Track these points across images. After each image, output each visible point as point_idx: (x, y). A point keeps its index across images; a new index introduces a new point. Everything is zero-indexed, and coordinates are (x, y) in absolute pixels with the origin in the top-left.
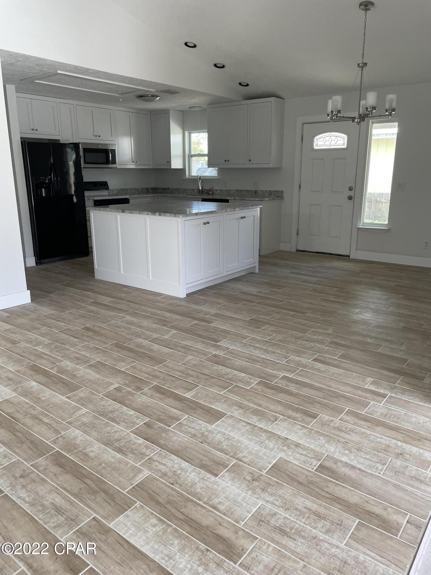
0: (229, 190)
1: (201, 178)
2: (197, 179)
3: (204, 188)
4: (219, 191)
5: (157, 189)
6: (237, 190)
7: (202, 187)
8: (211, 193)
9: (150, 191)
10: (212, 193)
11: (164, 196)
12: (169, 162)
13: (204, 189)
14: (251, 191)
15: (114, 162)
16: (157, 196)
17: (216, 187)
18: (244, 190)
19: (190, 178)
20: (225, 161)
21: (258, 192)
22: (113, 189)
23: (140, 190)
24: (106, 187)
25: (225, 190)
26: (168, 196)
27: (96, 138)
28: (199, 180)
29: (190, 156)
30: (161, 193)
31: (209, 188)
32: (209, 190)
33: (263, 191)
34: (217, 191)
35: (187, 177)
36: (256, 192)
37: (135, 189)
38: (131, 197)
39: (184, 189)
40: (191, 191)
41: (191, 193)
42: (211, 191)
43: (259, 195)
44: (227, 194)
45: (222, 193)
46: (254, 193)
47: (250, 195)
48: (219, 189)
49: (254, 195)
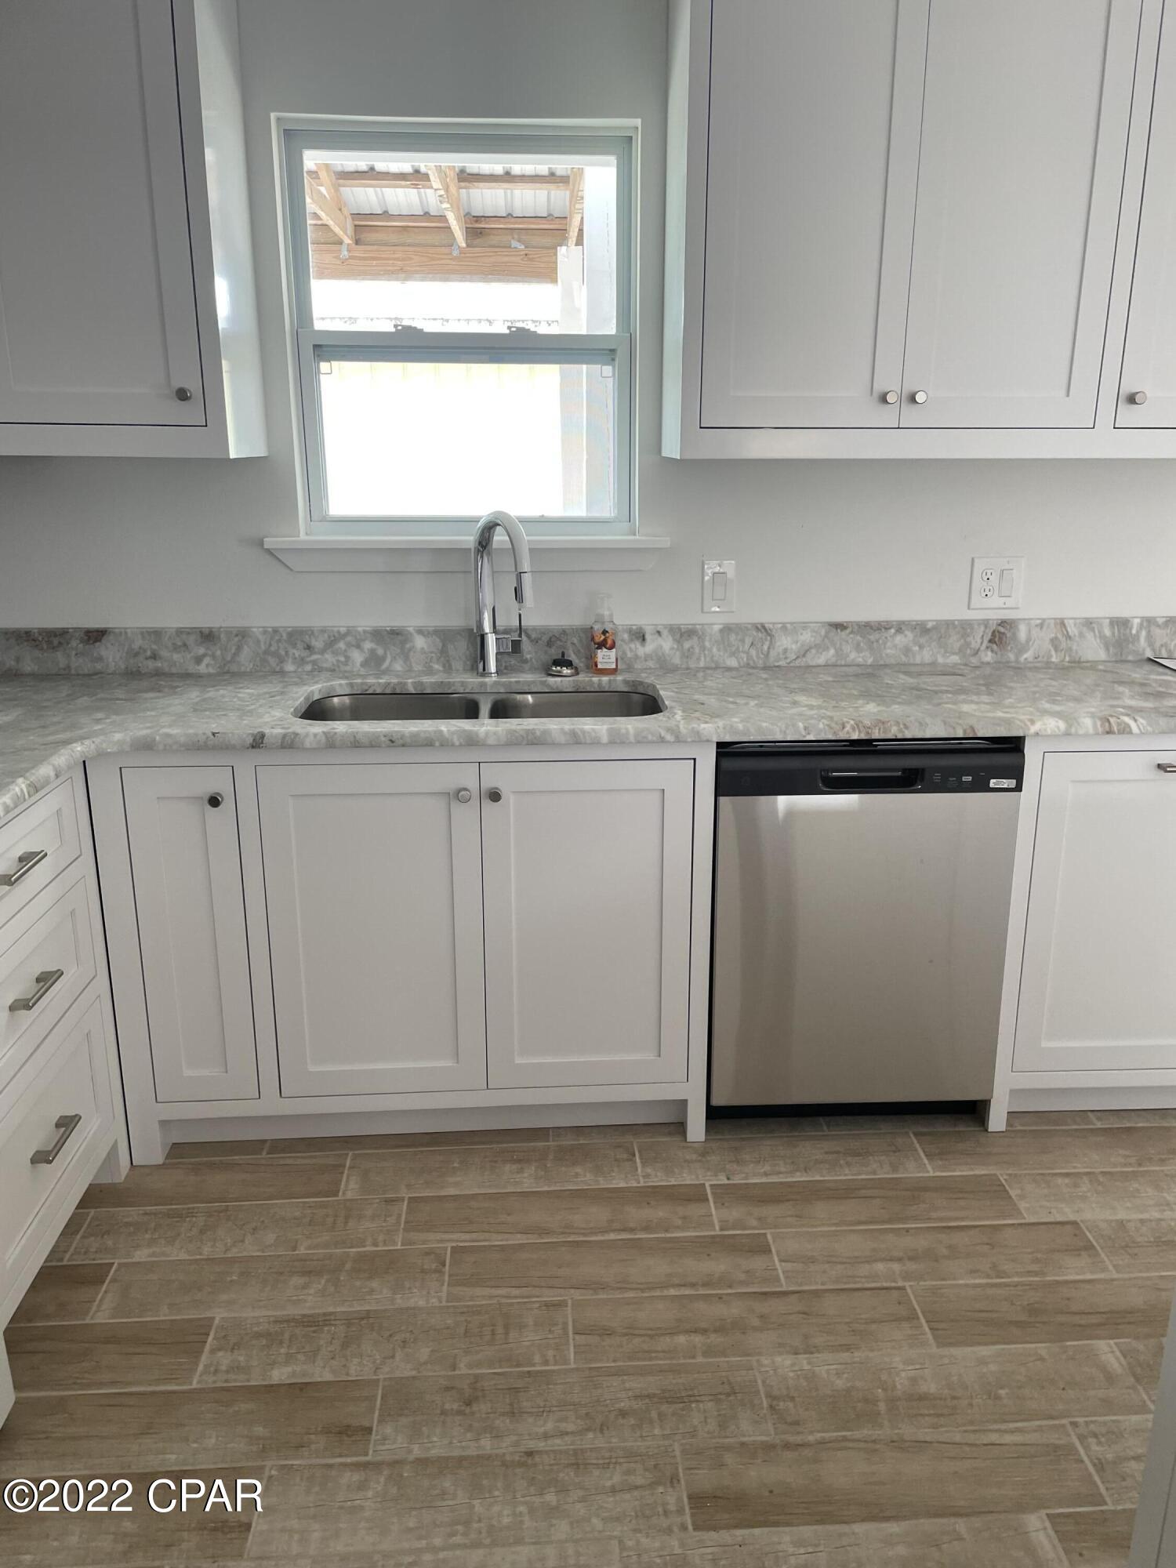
0: (762, 628)
4: (667, 644)
6: (839, 626)
14: (965, 628)
18: (900, 627)
21: (1022, 633)
25: (726, 629)
33: (1062, 623)
34: (642, 637)
36: (1000, 634)
39: (291, 635)
40: (368, 645)
41: (374, 661)
42: (610, 648)
43: (1028, 655)
44: (744, 656)
45: (697, 650)
46: (986, 643)
47: (954, 654)
48: (665, 626)
49: (989, 653)
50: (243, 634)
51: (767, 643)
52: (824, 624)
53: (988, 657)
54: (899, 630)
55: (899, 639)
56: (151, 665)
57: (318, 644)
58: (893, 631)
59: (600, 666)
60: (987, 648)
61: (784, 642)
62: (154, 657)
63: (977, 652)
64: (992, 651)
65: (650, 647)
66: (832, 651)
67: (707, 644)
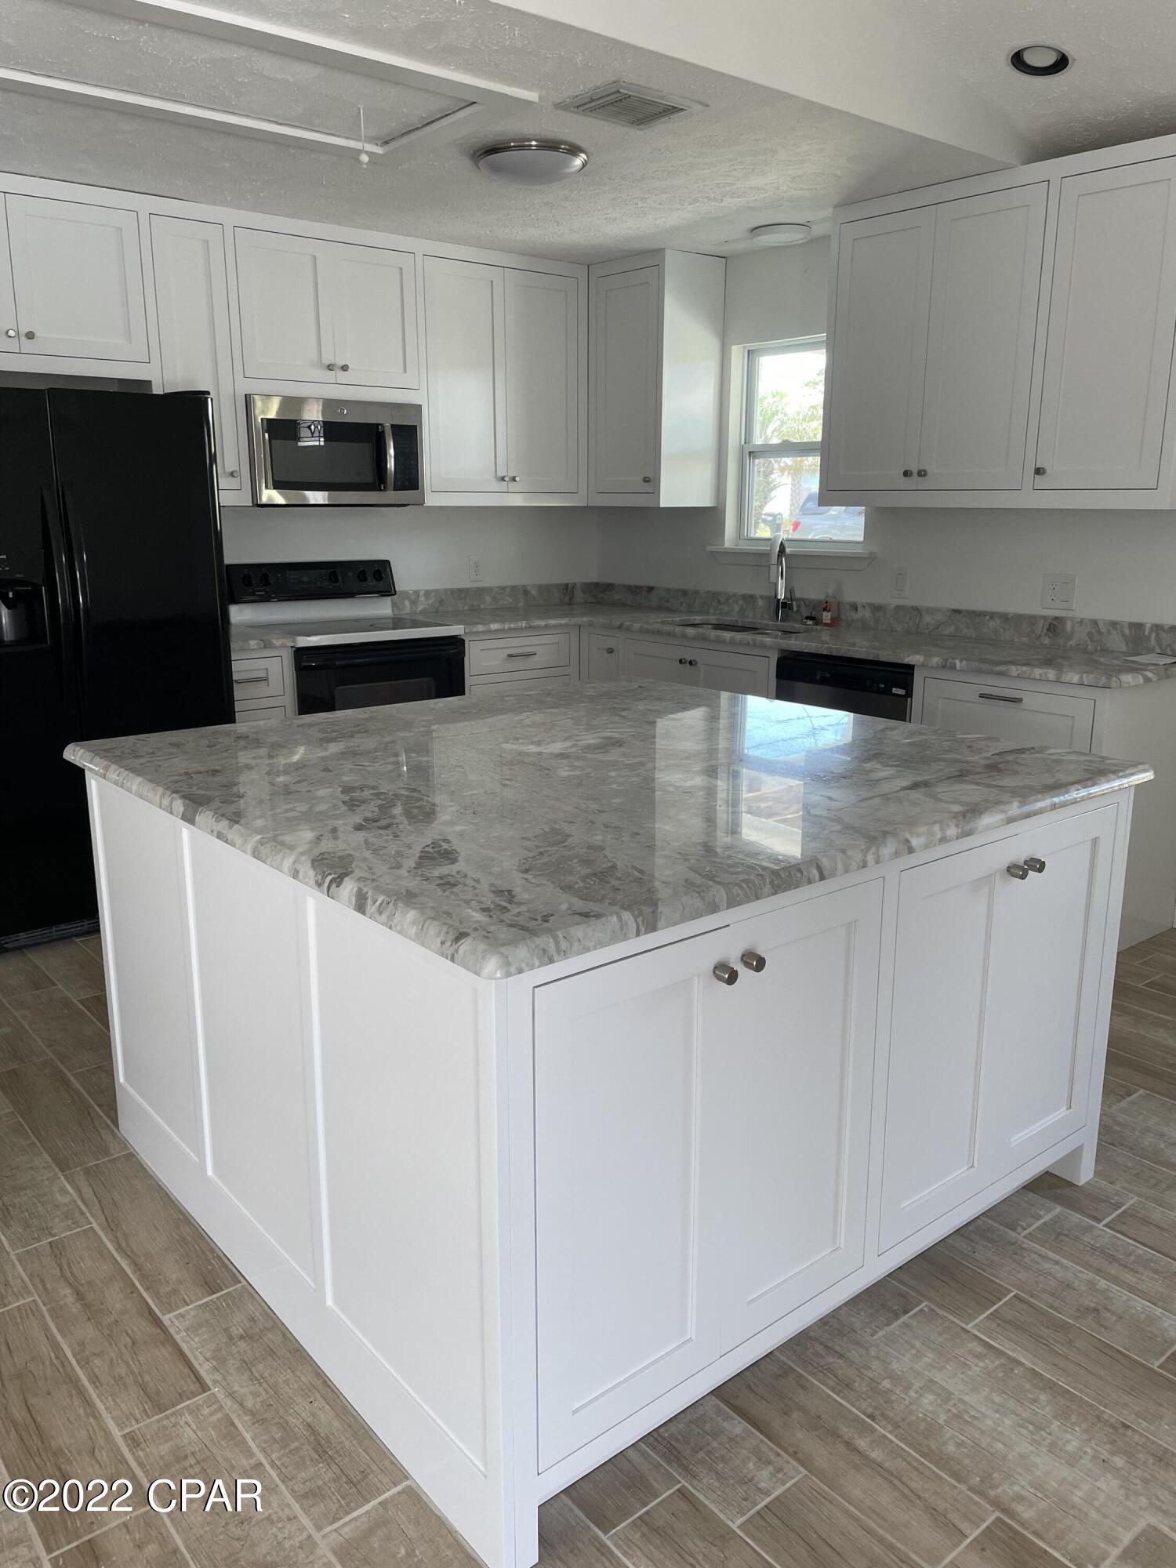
0: (916, 609)
1: (788, 550)
2: (765, 555)
3: (798, 595)
4: (867, 613)
5: (609, 587)
6: (958, 611)
7: (789, 590)
8: (827, 617)
9: (579, 596)
10: (832, 619)
11: (620, 627)
12: (651, 481)
13: (798, 600)
14: (1032, 619)
15: (410, 477)
16: (591, 624)
17: (854, 593)
18: (992, 615)
19: (744, 546)
20: (907, 474)
21: (1068, 627)
22: (417, 593)
23: (534, 592)
24: (381, 585)
25: (898, 608)
26: (636, 626)
27: (330, 376)
28: (774, 560)
29: (751, 453)
30: (622, 605)
31: (822, 597)
32: (820, 602)
33: (1095, 623)
35: (726, 546)
36: (1054, 626)
37: (513, 588)
38: (471, 633)
39: (713, 594)
40: (741, 602)
41: (742, 611)
42: (828, 611)
43: (1073, 643)
44: (906, 625)
45: (882, 619)
46: (1045, 631)
47: (1024, 637)
48: (867, 603)
49: (1047, 638)
50: (697, 592)
51: (918, 618)
52: (948, 610)
53: (1047, 641)
54: (992, 618)
55: (991, 623)
56: (666, 605)
57: (722, 600)
58: (988, 617)
59: (824, 621)
60: (1046, 634)
61: (928, 619)
62: (667, 601)
63: (1039, 637)
64: (1049, 637)
65: (858, 615)
66: (953, 627)
67: (888, 617)
